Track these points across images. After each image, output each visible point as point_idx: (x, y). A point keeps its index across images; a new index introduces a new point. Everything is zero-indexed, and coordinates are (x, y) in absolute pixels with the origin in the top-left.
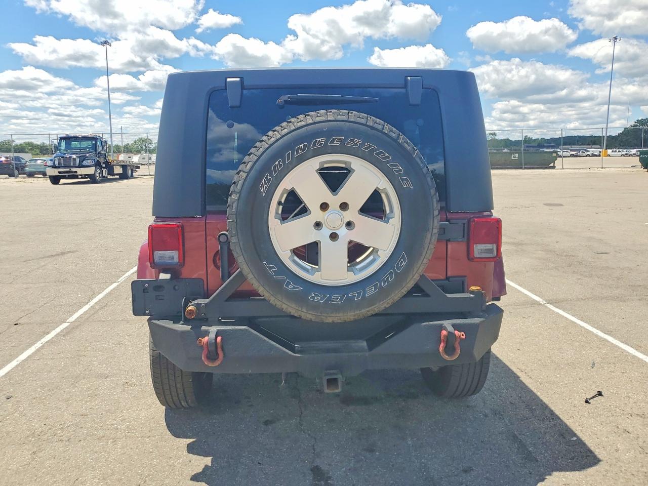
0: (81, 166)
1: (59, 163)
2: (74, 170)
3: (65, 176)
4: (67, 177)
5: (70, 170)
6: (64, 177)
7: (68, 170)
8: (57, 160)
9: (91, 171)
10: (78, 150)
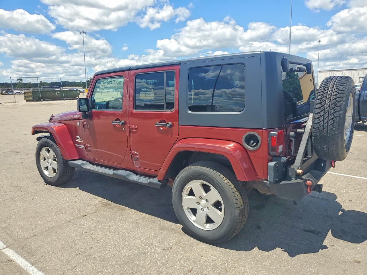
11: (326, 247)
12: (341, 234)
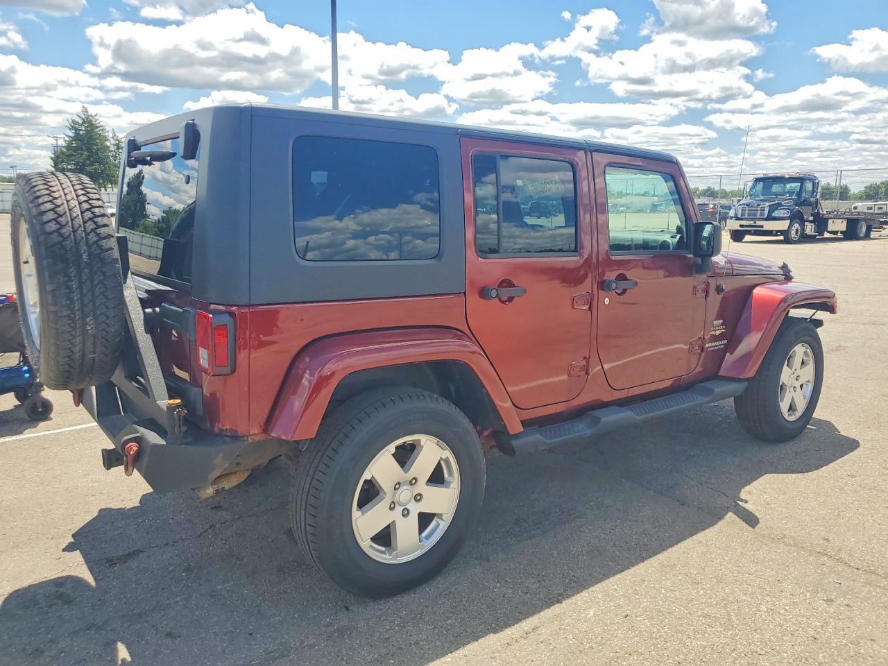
0: (769, 218)
1: (743, 214)
2: (759, 223)
3: (751, 231)
4: (753, 232)
5: (755, 223)
6: (749, 233)
7: (752, 223)
8: (740, 210)
9: (784, 225)
10: (773, 195)
11: (69, 548)
12: (62, 590)
